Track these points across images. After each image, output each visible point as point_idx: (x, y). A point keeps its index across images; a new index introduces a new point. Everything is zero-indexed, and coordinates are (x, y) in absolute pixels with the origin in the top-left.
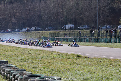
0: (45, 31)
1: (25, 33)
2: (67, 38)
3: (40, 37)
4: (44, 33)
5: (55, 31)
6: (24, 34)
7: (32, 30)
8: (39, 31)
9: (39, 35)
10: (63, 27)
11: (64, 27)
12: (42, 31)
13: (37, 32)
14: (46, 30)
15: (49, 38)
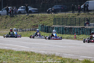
0: (47, 14)
1: (6, 17)
2: (90, 27)
3: (37, 26)
4: (46, 17)
5: (67, 14)
6: (4, 19)
7: (20, 13)
8: (34, 15)
9: (35, 23)
10: (82, 6)
11: (85, 6)
12: (40, 15)
13: (30, 15)
14: (49, 12)
15: (53, 28)
